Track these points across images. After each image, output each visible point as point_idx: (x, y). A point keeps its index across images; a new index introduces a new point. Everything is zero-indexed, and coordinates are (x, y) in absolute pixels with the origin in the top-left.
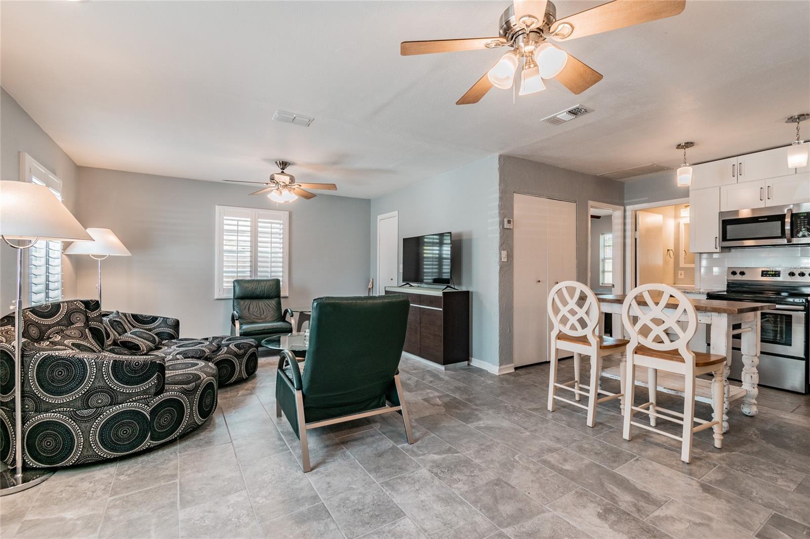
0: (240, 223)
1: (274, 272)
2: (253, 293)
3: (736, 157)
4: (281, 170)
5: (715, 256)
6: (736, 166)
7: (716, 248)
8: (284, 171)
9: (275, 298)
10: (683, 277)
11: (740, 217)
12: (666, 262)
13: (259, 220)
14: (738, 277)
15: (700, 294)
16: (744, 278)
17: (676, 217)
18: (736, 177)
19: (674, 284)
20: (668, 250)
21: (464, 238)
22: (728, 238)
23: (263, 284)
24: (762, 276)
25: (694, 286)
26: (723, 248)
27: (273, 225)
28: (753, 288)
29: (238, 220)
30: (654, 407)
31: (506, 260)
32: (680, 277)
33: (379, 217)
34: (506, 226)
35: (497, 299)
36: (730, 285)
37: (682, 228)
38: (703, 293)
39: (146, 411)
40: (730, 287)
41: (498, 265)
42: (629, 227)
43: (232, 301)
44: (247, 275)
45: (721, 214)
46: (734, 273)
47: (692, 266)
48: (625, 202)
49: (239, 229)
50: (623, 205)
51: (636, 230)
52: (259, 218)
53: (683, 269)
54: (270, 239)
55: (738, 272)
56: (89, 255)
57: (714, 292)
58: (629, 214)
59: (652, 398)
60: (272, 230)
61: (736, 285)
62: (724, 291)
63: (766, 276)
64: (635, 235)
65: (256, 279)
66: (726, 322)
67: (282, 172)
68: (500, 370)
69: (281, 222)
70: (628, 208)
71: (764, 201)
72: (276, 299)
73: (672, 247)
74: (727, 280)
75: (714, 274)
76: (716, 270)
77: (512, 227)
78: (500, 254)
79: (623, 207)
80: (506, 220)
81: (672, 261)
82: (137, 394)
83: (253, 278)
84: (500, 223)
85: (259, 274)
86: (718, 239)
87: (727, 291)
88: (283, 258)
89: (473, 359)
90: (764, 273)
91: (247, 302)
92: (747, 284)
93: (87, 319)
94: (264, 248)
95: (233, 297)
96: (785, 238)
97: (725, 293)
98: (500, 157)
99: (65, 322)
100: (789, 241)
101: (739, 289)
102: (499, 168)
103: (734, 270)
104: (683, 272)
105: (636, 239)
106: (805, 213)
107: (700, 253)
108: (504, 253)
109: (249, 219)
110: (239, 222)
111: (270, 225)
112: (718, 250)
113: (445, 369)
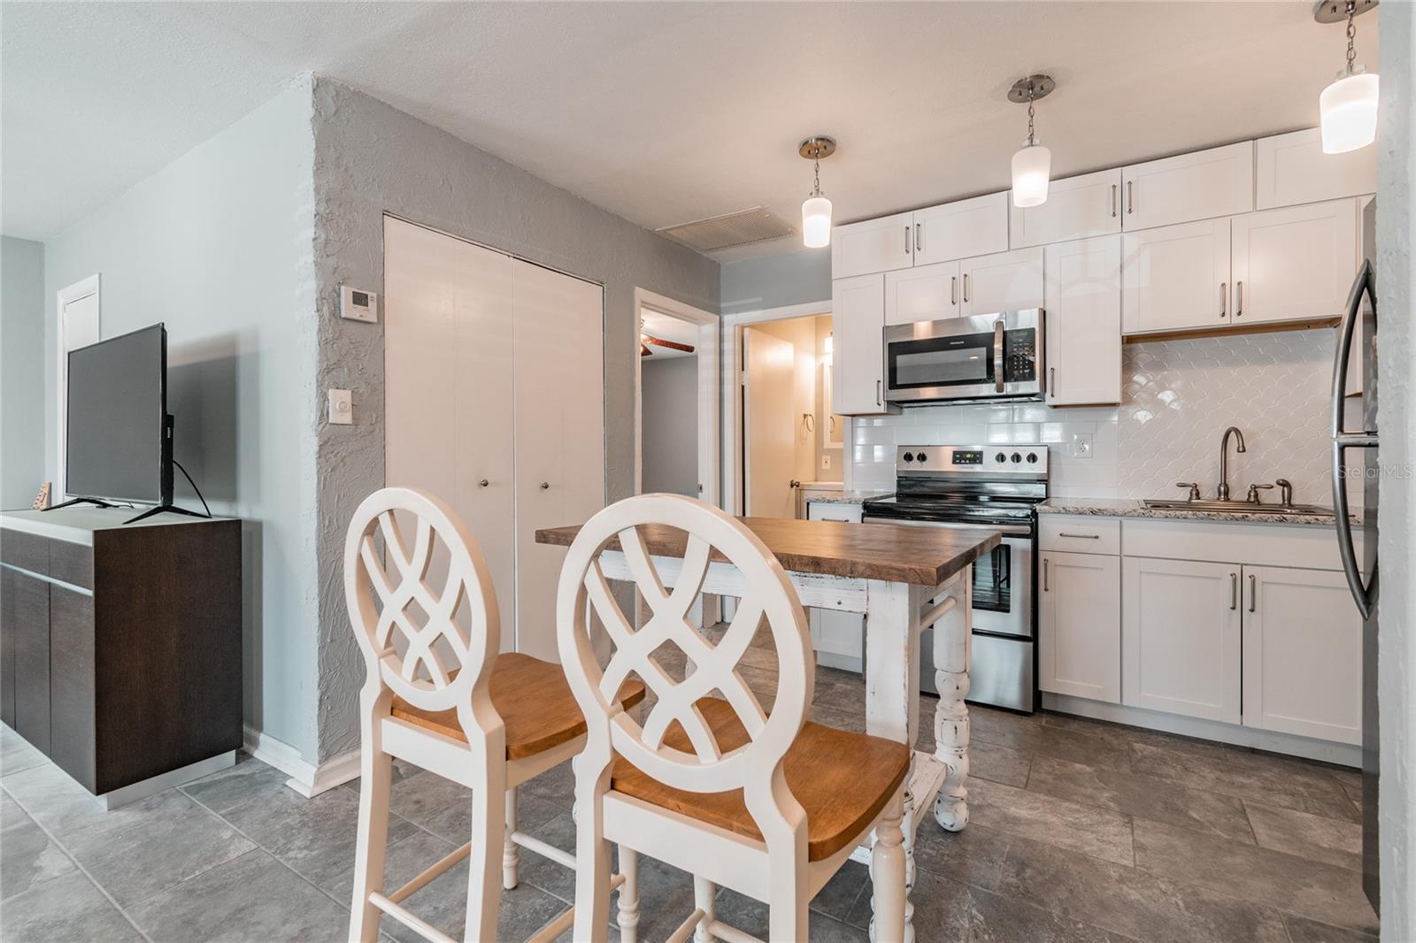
3: (911, 213)
5: (878, 422)
6: (911, 229)
7: (879, 404)
10: (828, 467)
11: (915, 339)
12: (800, 439)
14: (915, 466)
15: (850, 503)
16: (926, 467)
17: (818, 353)
18: (911, 252)
19: (816, 480)
20: (805, 416)
21: (243, 350)
22: (898, 383)
24: (954, 462)
25: (842, 483)
26: (890, 403)
28: (935, 488)
30: (707, 926)
31: (347, 418)
32: (824, 467)
33: (62, 297)
34: (348, 309)
35: (313, 544)
36: (904, 481)
37: (828, 373)
38: (856, 502)
40: (903, 485)
41: (314, 433)
42: (730, 360)
45: (886, 329)
46: (908, 457)
47: (840, 445)
48: (723, 305)
50: (718, 311)
51: (743, 370)
53: (830, 451)
55: (915, 456)
57: (876, 498)
58: (728, 331)
59: (702, 901)
61: (912, 482)
62: (892, 496)
63: (960, 463)
64: (741, 378)
66: (906, 608)
68: (319, 778)
70: (727, 318)
71: (957, 305)
73: (811, 410)
74: (897, 471)
75: (876, 461)
76: (878, 452)
77: (374, 319)
78: (324, 398)
79: (718, 317)
80: (346, 294)
81: (811, 436)
84: (321, 299)
86: (881, 383)
87: (898, 495)
89: (262, 737)
90: (959, 457)
92: (929, 479)
96: (994, 382)
97: (894, 500)
98: (319, 86)
100: (1000, 389)
101: (917, 490)
102: (314, 119)
103: (909, 450)
104: (829, 457)
105: (743, 387)
106: (1025, 330)
107: (853, 416)
108: (340, 400)
112: (882, 409)
113: (114, 807)
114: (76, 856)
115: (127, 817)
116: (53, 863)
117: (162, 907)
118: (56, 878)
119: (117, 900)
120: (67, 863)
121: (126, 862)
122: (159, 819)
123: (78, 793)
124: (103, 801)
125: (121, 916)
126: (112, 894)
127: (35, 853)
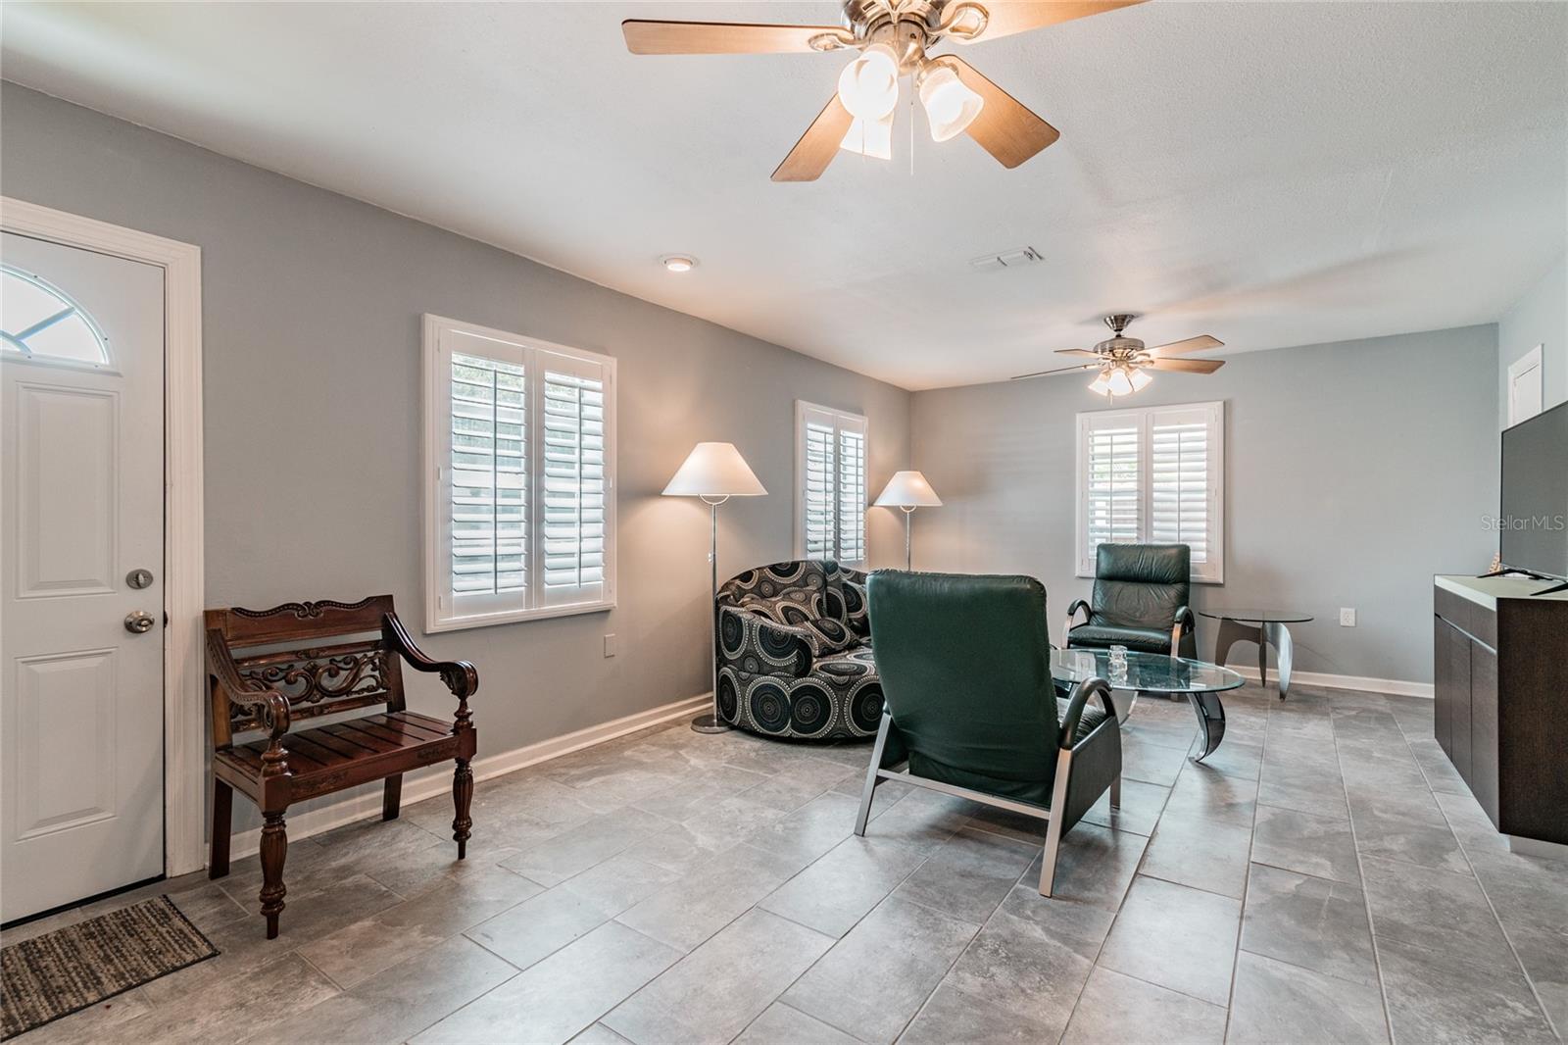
0: (1116, 439)
1: (1185, 530)
2: (1130, 571)
4: (1116, 333)
8: (1122, 333)
9: (1175, 583)
13: (1155, 428)
23: (1150, 554)
27: (1182, 435)
29: (1111, 435)
33: (1513, 371)
39: (787, 692)
43: (1093, 581)
44: (1129, 537)
49: (1114, 451)
52: (1154, 424)
54: (1176, 465)
56: (898, 507)
60: (1182, 445)
65: (1149, 543)
67: (1119, 336)
69: (1204, 425)
72: (1179, 587)
82: (780, 669)
83: (1143, 542)
85: (1155, 533)
88: (1207, 500)
91: (1118, 586)
93: (826, 583)
94: (1165, 482)
95: (1095, 576)
99: (801, 583)
109: (1135, 430)
110: (1114, 437)
111: (1176, 435)
113: (1516, 851)
114: (1475, 868)
115: (1526, 865)
116: (1456, 862)
117: (1533, 938)
118: (1456, 872)
119: (1497, 912)
120: (1467, 868)
121: (1513, 892)
122: (1555, 880)
123: (1488, 826)
124: (1506, 840)
125: (1497, 923)
126: (1495, 906)
127: (1448, 851)
